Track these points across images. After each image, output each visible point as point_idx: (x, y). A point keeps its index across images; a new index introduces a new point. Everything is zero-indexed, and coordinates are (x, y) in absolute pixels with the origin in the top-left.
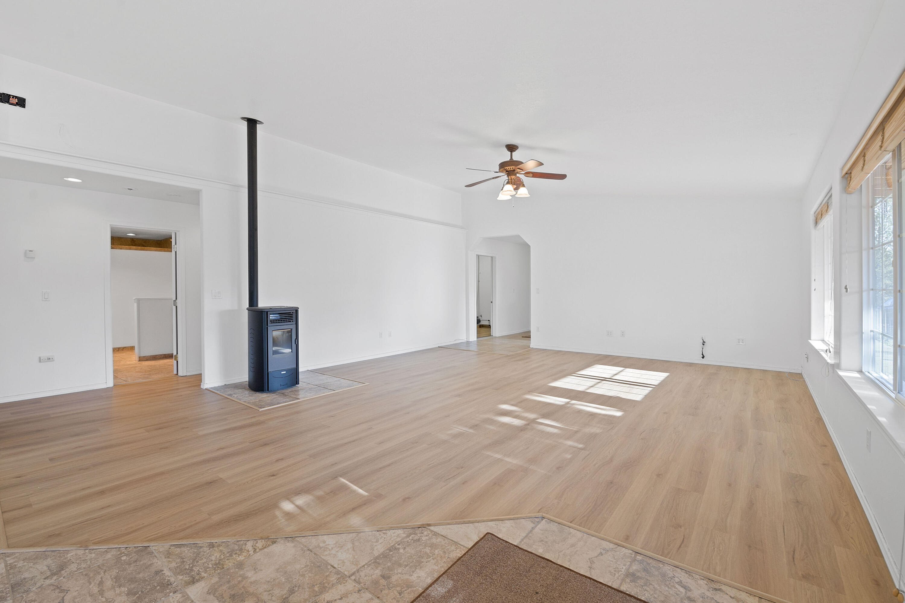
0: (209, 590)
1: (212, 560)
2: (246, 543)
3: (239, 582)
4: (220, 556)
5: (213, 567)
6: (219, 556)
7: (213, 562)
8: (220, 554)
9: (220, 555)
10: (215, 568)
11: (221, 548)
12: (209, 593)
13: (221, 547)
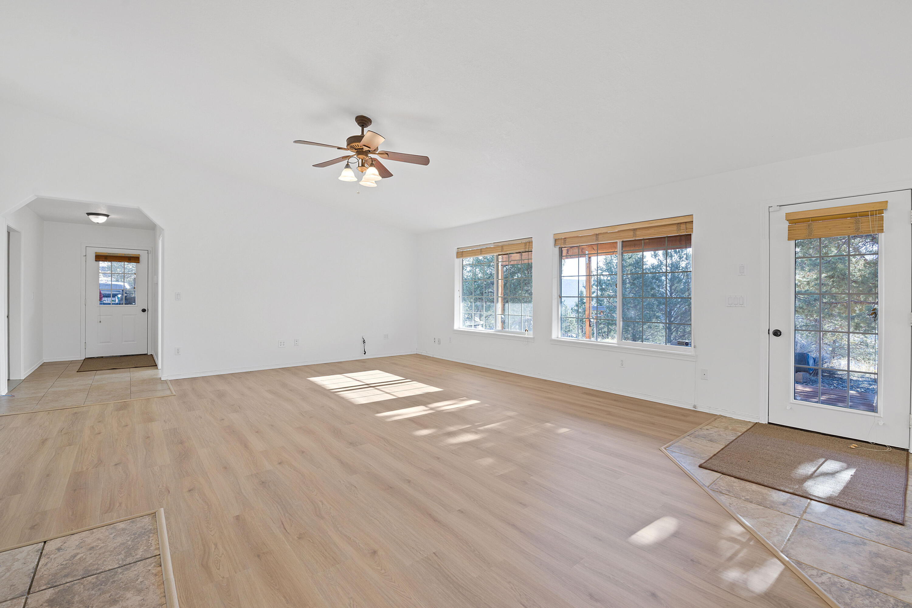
0: (901, 590)
1: (870, 602)
2: (821, 583)
3: (871, 573)
4: (859, 597)
5: (877, 598)
6: (859, 599)
7: (872, 600)
8: (855, 599)
9: (857, 598)
10: (875, 595)
11: (848, 601)
12: (904, 589)
13: (846, 601)
